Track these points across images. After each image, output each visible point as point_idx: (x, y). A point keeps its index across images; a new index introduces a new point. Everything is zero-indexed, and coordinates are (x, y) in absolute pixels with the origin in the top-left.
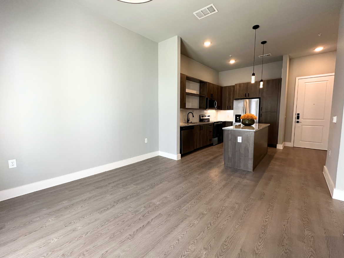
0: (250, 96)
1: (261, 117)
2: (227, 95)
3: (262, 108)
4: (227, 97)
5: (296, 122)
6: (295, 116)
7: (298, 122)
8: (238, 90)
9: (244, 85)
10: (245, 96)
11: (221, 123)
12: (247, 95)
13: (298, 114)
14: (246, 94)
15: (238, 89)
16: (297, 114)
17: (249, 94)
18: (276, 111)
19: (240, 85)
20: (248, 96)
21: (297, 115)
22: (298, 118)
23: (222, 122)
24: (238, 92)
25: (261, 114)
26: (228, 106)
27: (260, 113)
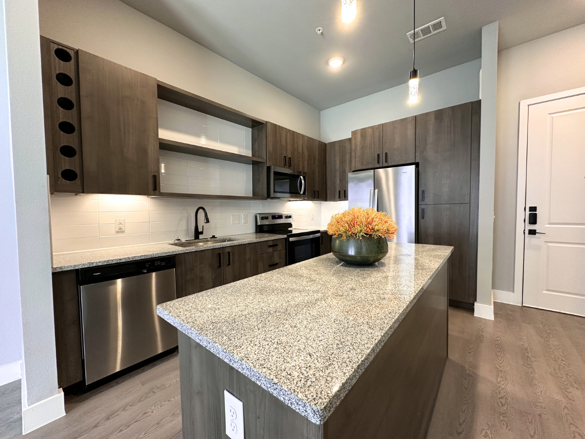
0: (389, 160)
1: (423, 218)
2: (338, 163)
3: (423, 191)
4: (338, 167)
5: (527, 232)
6: (522, 215)
7: (532, 232)
8: (358, 148)
9: (373, 130)
10: (378, 162)
11: (319, 235)
12: (383, 158)
13: (533, 209)
14: (381, 156)
15: (358, 143)
16: (527, 209)
17: (388, 154)
18: (467, 201)
19: (364, 131)
20: (386, 162)
21: (528, 212)
22: (533, 219)
23: (318, 232)
24: (358, 153)
25: (423, 210)
26: (339, 192)
27: (421, 207)
